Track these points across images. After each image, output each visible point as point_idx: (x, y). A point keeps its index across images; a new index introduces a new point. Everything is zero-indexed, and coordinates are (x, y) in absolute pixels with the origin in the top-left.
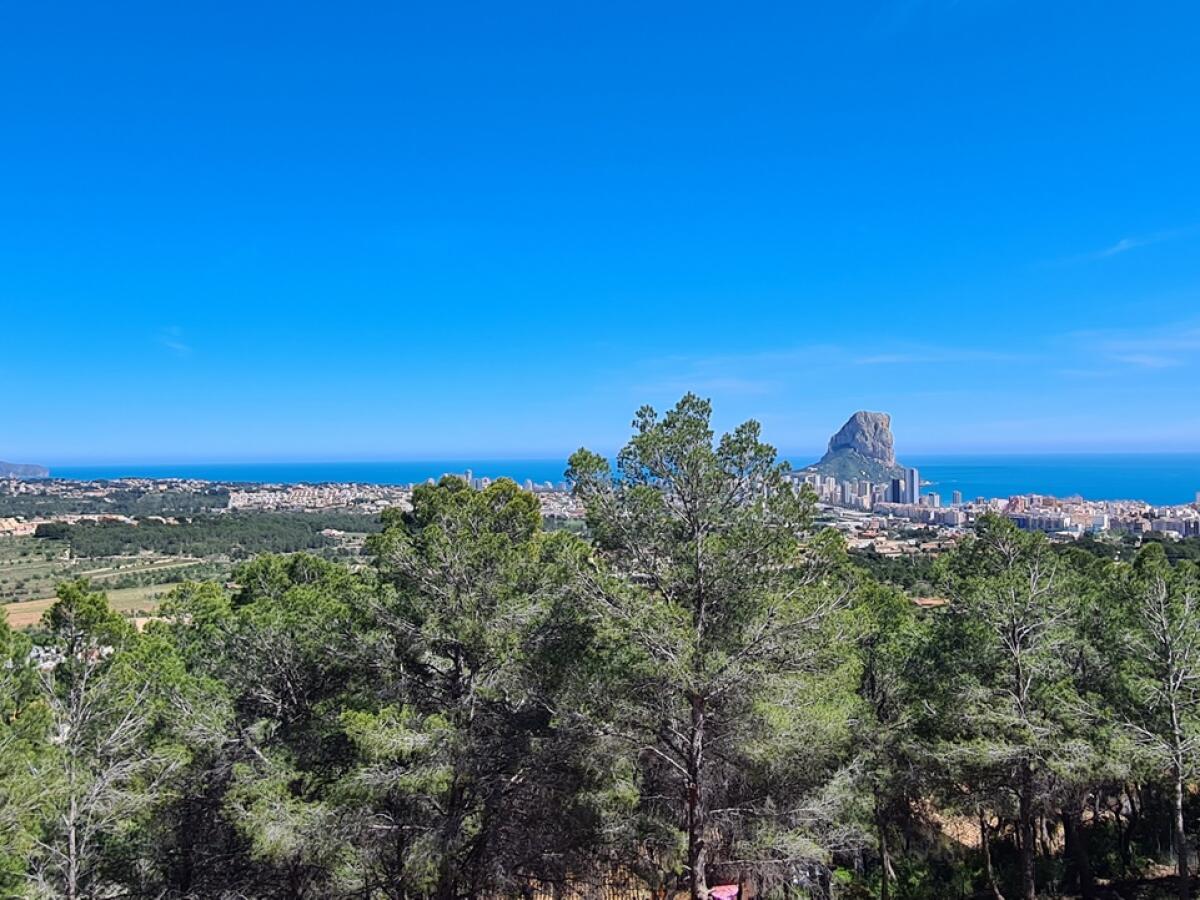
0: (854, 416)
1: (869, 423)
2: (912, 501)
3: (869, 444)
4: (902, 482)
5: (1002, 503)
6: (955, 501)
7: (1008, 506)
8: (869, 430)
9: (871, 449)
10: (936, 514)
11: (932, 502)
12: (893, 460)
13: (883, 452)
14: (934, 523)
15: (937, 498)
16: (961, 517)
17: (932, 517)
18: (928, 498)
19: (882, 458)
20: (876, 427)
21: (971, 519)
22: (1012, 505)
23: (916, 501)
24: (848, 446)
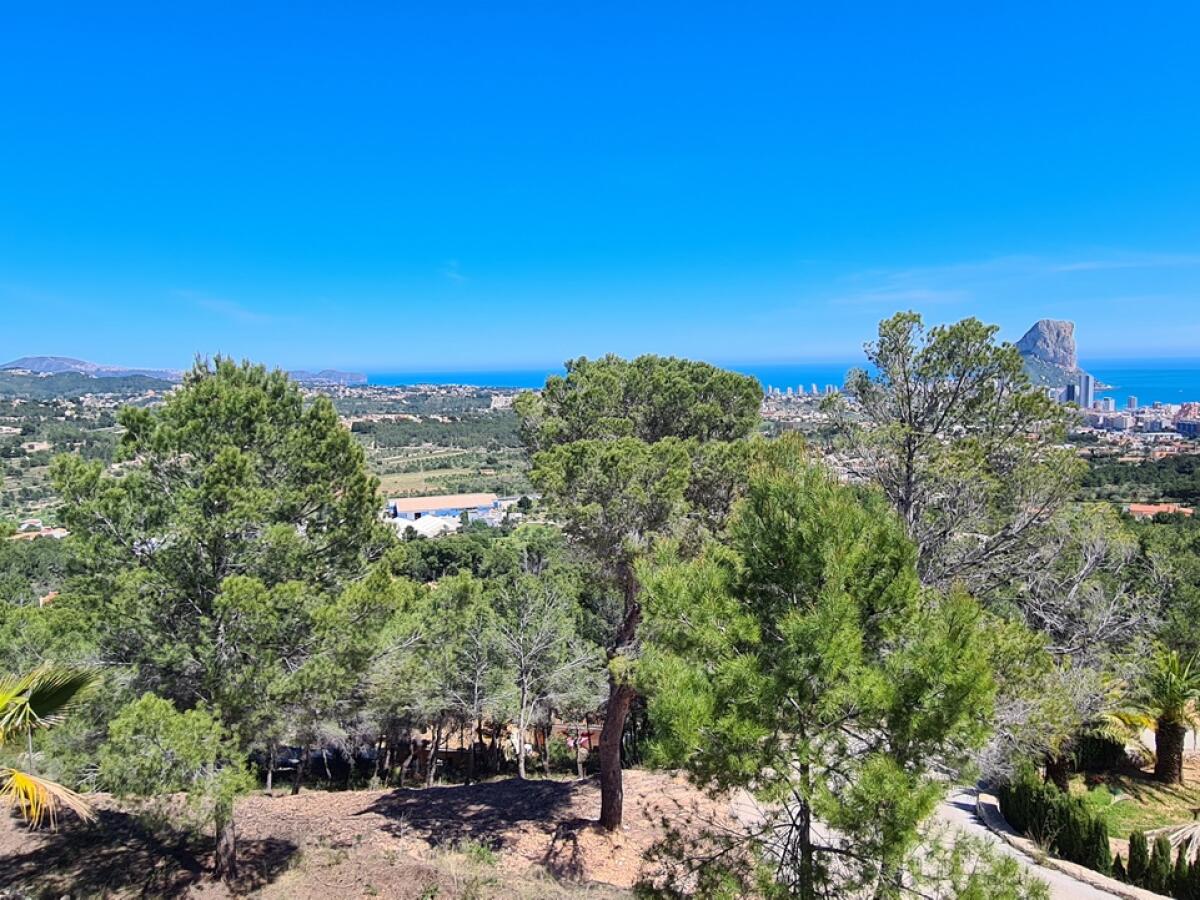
0: (1036, 325)
1: (1051, 331)
2: (1086, 405)
3: (1050, 350)
4: (1077, 388)
5: (1175, 409)
6: (1130, 406)
7: (1180, 412)
8: (1051, 338)
9: (1052, 355)
10: (1105, 419)
11: (1106, 407)
12: (1075, 366)
13: (1064, 357)
14: (1102, 428)
15: (1112, 402)
16: (1130, 422)
17: (1101, 421)
18: (1102, 402)
19: (1063, 364)
20: (1058, 335)
21: (1140, 424)
22: (1185, 411)
23: (1091, 405)
24: (1029, 352)
